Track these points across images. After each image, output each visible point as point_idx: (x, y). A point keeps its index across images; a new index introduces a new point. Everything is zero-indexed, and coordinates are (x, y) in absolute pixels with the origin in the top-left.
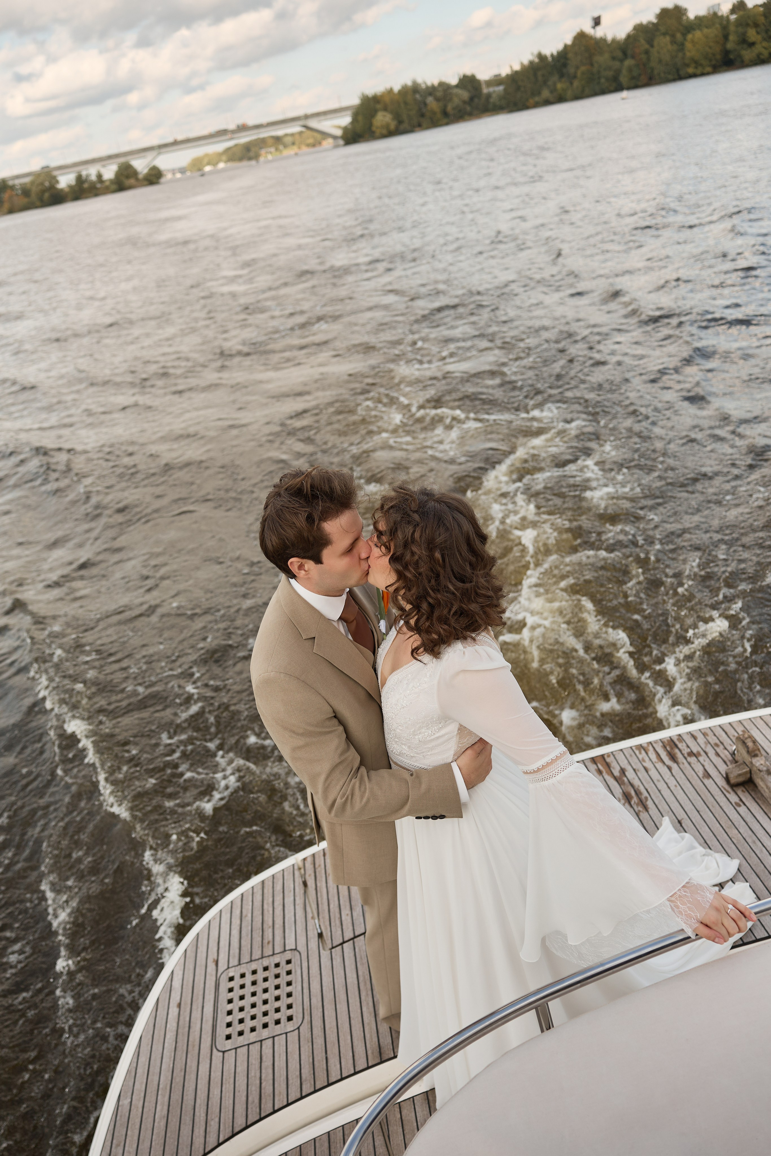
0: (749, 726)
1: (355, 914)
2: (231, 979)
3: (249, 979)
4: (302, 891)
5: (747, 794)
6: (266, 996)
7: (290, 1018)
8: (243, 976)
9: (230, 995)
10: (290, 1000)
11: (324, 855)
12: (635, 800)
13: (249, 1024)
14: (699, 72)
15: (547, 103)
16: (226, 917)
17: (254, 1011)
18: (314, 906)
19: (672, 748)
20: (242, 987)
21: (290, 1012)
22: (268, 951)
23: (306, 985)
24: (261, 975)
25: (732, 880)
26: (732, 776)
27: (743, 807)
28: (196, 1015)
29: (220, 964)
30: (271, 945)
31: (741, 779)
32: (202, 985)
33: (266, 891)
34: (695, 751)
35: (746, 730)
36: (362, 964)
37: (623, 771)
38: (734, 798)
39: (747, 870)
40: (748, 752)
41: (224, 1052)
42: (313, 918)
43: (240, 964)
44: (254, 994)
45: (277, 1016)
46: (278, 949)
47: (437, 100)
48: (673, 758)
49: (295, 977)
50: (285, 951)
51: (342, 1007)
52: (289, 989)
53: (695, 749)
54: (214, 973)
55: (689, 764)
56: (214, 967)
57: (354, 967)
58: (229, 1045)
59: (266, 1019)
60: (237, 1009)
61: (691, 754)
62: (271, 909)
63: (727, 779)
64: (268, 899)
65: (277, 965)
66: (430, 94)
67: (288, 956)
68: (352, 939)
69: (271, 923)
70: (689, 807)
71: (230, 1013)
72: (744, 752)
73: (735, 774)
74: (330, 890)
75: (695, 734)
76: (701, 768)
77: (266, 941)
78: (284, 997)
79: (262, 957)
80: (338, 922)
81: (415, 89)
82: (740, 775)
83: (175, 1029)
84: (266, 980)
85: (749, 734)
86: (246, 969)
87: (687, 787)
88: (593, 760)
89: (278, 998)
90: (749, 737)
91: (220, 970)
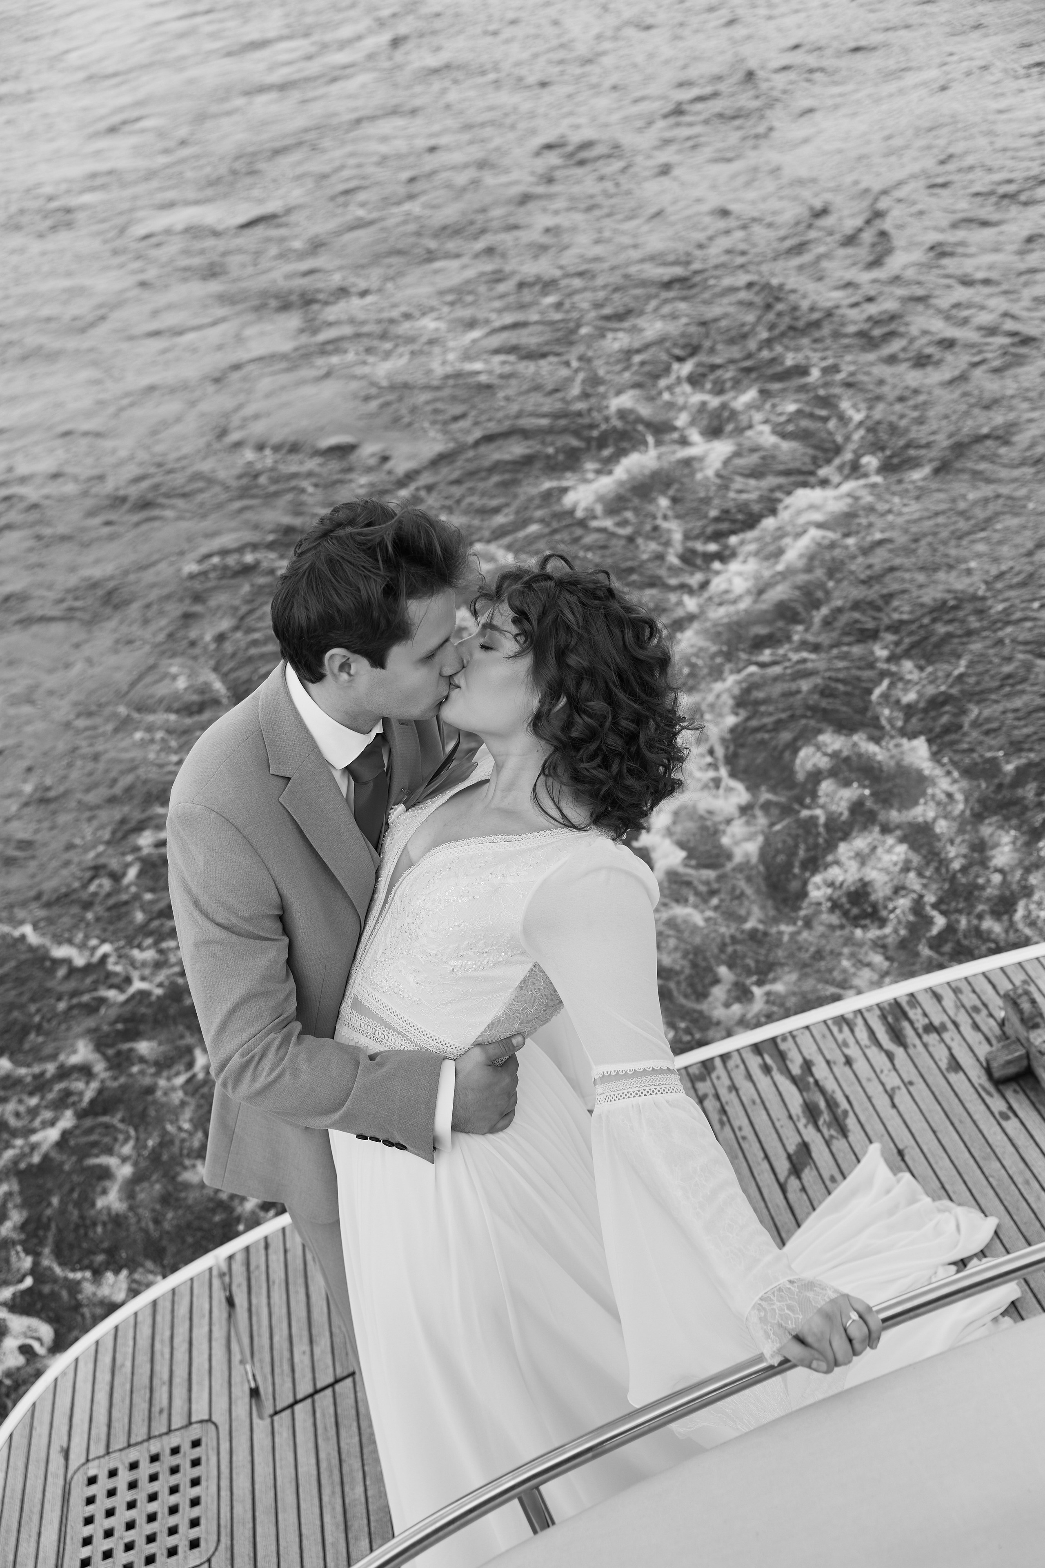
0: (1034, 971)
1: (317, 1351)
2: (92, 1481)
3: (124, 1477)
4: (225, 1315)
5: (1022, 1096)
6: (153, 1507)
7: (194, 1544)
8: (113, 1473)
9: (90, 1510)
10: (195, 1512)
11: (267, 1247)
12: (825, 1117)
16: (85, 1370)
17: (130, 1536)
18: (246, 1341)
19: (897, 1020)
20: (111, 1493)
21: (194, 1533)
22: (160, 1426)
23: (225, 1483)
24: (146, 1469)
26: (994, 1065)
27: (1014, 1120)
28: (27, 1550)
29: (72, 1456)
30: (165, 1416)
31: (1012, 1070)
32: (39, 1495)
33: (159, 1318)
34: (936, 1022)
35: (1029, 980)
36: (327, 1439)
37: (807, 1065)
38: (998, 1104)
39: (1011, 1234)
40: (1022, 1020)
42: (242, 1362)
43: (108, 1453)
44: (131, 1505)
45: (172, 1541)
46: (177, 1422)
48: (898, 1037)
49: (206, 1471)
50: (190, 1423)
51: (288, 1518)
52: (195, 1492)
53: (937, 1018)
54: (61, 1472)
55: (925, 1046)
56: (62, 1461)
57: (311, 1445)
59: (152, 1548)
60: (101, 1534)
61: (930, 1028)
62: (167, 1351)
63: (988, 1071)
64: (164, 1332)
65: (175, 1451)
67: (195, 1432)
68: (311, 1396)
69: (166, 1377)
70: (919, 1125)
71: (87, 1541)
72: (1015, 1019)
73: (1002, 1060)
74: (276, 1310)
75: (939, 991)
76: (946, 1052)
77: (156, 1409)
78: (185, 1506)
79: (149, 1438)
80: (286, 1367)
82: (1009, 1063)
84: (153, 1478)
85: (1032, 989)
86: (119, 1461)
87: (919, 1089)
88: (757, 1048)
89: (173, 1510)
90: (1027, 993)
91: (73, 1466)
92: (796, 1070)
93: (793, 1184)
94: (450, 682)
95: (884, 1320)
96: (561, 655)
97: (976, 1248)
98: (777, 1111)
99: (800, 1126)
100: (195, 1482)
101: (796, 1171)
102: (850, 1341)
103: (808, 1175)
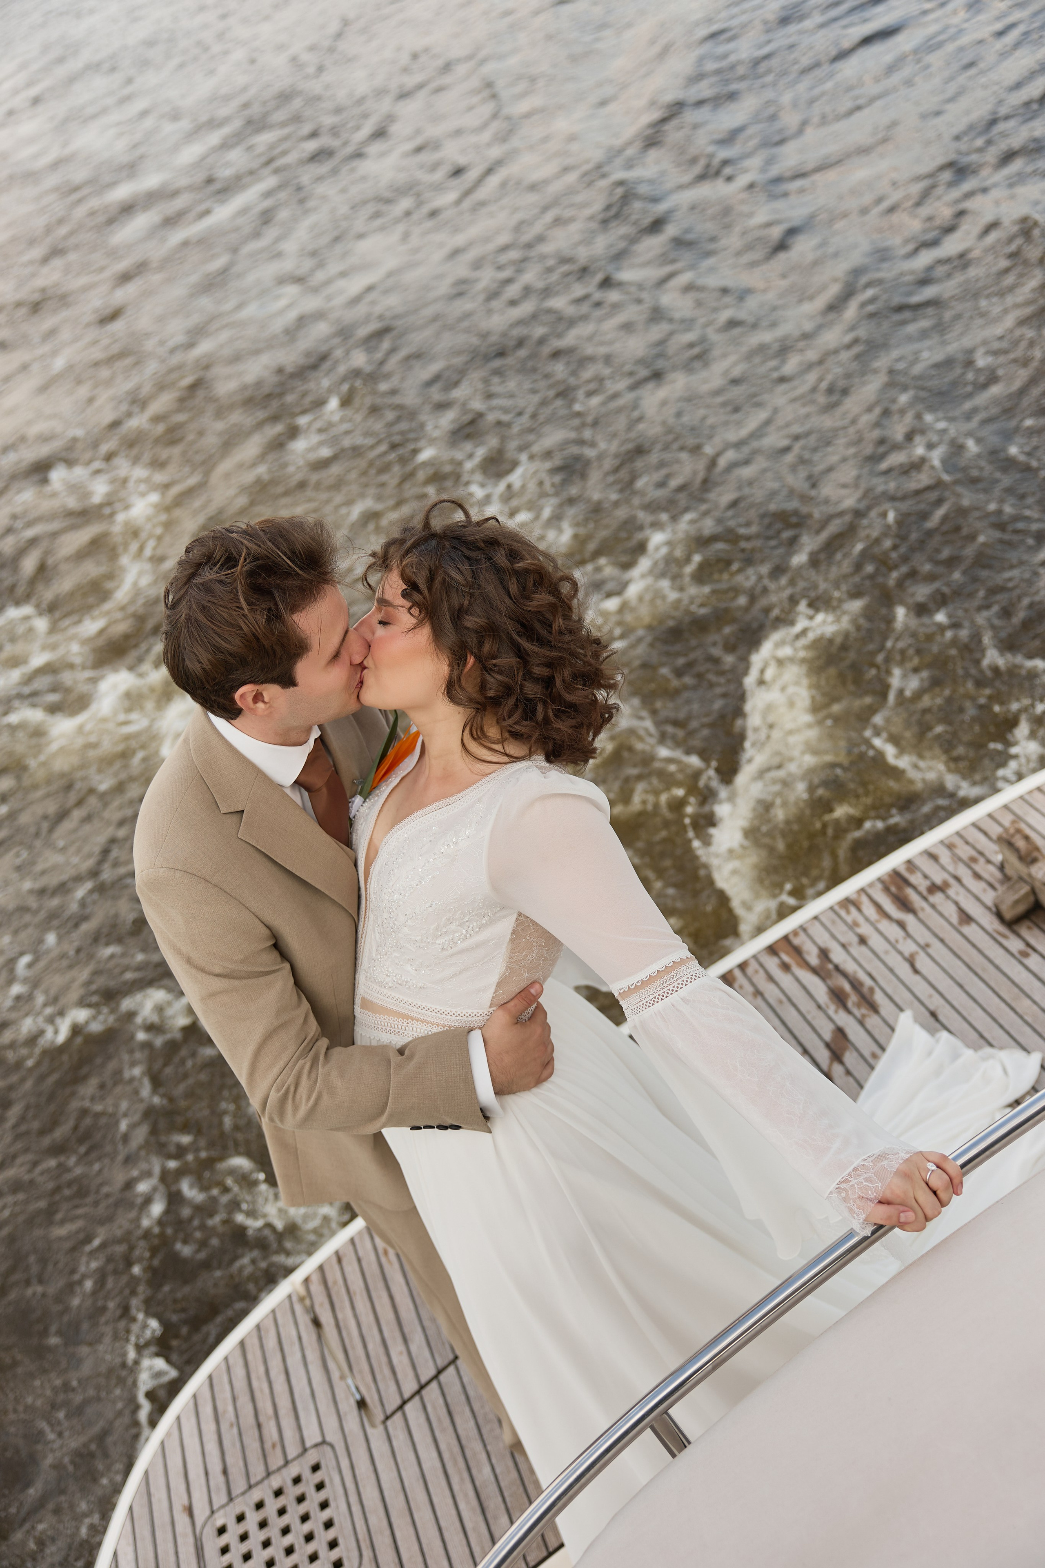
0: (1020, 809)
1: (413, 1348)
2: (222, 1530)
3: (253, 1519)
4: (314, 1337)
5: (1036, 931)
6: (288, 1540)
7: (338, 1564)
8: (240, 1518)
9: (227, 1559)
10: (331, 1534)
11: (339, 1260)
12: (853, 999)
16: (189, 1426)
18: (341, 1356)
19: (900, 888)
20: (244, 1537)
21: (335, 1554)
22: (276, 1460)
23: (353, 1499)
24: (272, 1506)
26: (1004, 908)
27: (1032, 954)
29: (196, 1512)
30: (278, 1449)
31: (1021, 909)
32: (172, 1559)
33: (250, 1357)
34: (938, 881)
35: (1018, 818)
36: (443, 1430)
37: (824, 953)
38: (1015, 944)
40: (1021, 858)
42: (343, 1377)
43: (231, 1499)
44: (266, 1544)
46: (292, 1452)
48: (905, 905)
49: (332, 1491)
50: (305, 1450)
51: (424, 1516)
52: (326, 1514)
53: (938, 878)
54: (189, 1530)
55: (933, 906)
56: (187, 1520)
57: (429, 1440)
61: (934, 888)
62: (265, 1386)
63: (999, 915)
64: (258, 1369)
65: (297, 1480)
67: (312, 1457)
68: (418, 1392)
69: (270, 1411)
70: (944, 984)
72: (1013, 859)
73: (1010, 901)
74: (363, 1319)
75: (934, 851)
76: (954, 908)
77: (268, 1446)
78: (319, 1531)
79: (268, 1474)
80: (387, 1371)
82: (1017, 902)
84: (282, 1512)
85: (1023, 826)
86: (244, 1504)
87: (937, 949)
88: (772, 950)
89: (309, 1538)
90: (1019, 831)
91: (199, 1521)
93: (837, 1070)
95: (963, 1166)
98: (806, 1005)
99: (829, 1012)
100: (324, 1505)
101: (837, 1056)
102: (935, 1193)
103: (849, 1058)
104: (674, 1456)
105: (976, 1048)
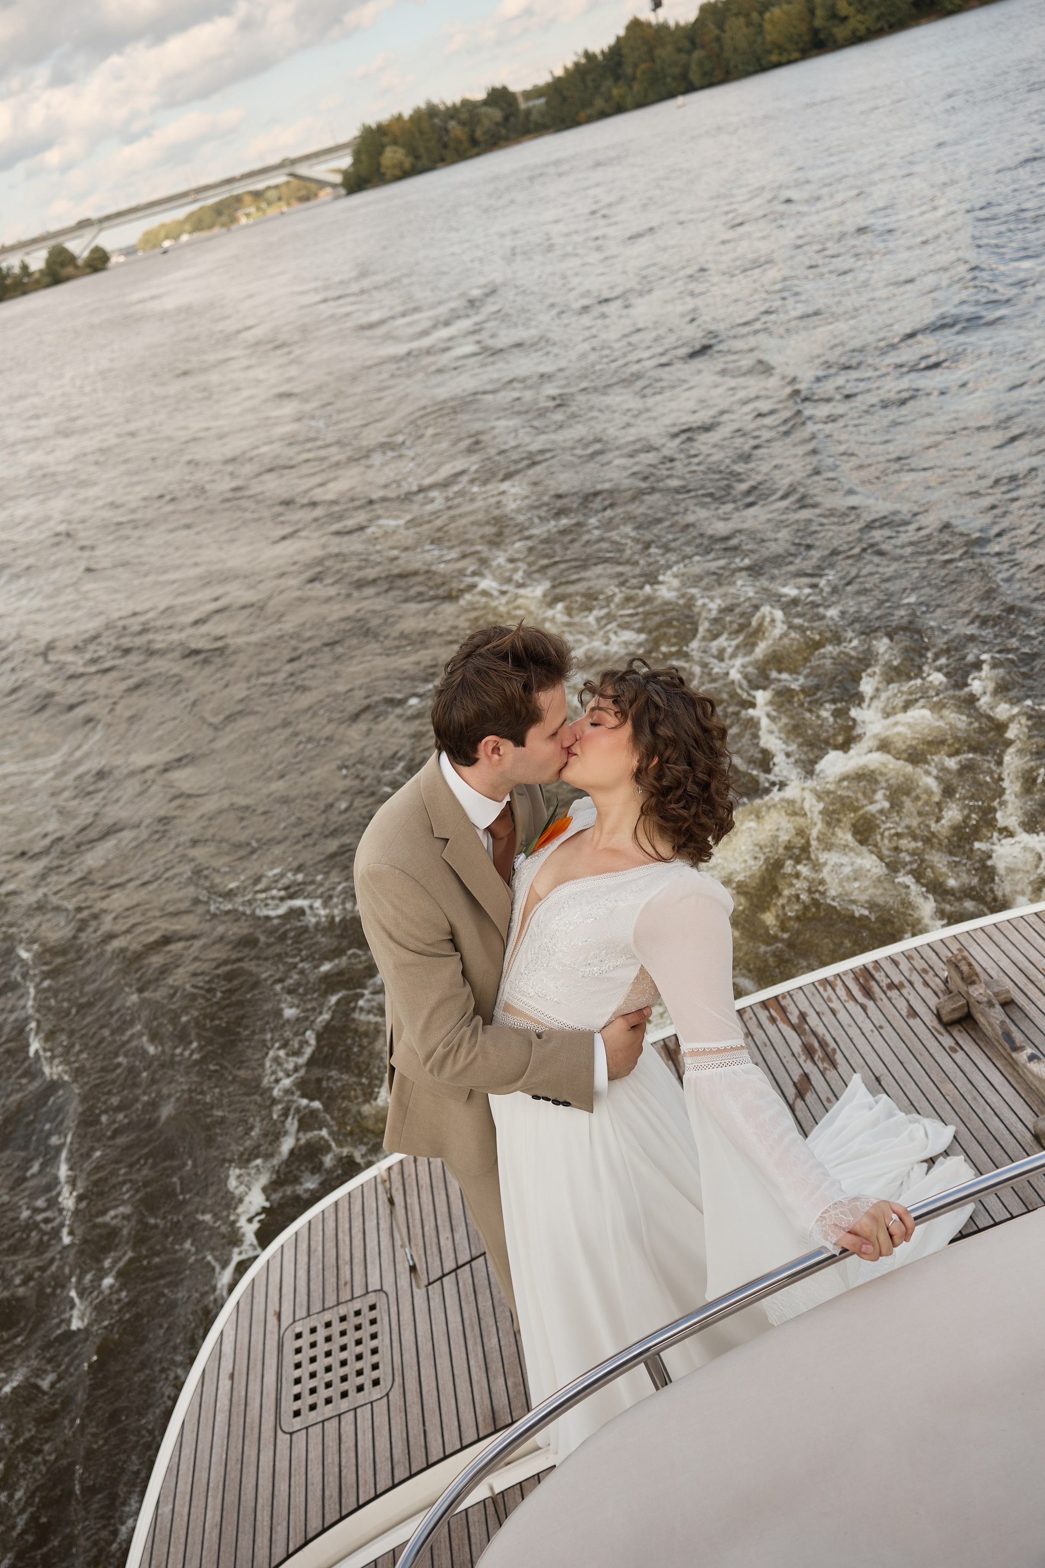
0: (966, 941)
1: (457, 1237)
2: (299, 1336)
3: (322, 1333)
4: (388, 1210)
5: (965, 1035)
6: (344, 1355)
7: (376, 1382)
8: (313, 1330)
9: (298, 1358)
10: (375, 1359)
12: (819, 1054)
13: (323, 1393)
14: (784, 58)
15: (603, 115)
16: (289, 1254)
17: (329, 1377)
18: (404, 1230)
19: (866, 980)
20: (313, 1345)
21: (375, 1374)
22: (345, 1295)
23: (395, 1337)
24: (337, 1327)
25: (946, 1153)
26: (943, 1012)
27: (961, 1052)
28: (255, 1387)
29: (283, 1318)
30: (349, 1287)
31: (956, 1015)
32: (261, 1347)
33: (340, 1215)
34: (896, 982)
35: (963, 948)
36: (468, 1303)
37: (803, 1016)
38: (947, 1041)
39: (966, 1138)
40: (963, 979)
41: (291, 1434)
42: (402, 1246)
43: (309, 1315)
44: (328, 1354)
45: (359, 1380)
46: (358, 1291)
47: (463, 123)
48: (868, 993)
49: (382, 1328)
50: (367, 1293)
51: (443, 1363)
52: (374, 1343)
53: (897, 979)
54: (276, 1330)
55: (889, 999)
56: (276, 1322)
57: (457, 1307)
58: (298, 1423)
59: (345, 1386)
60: (307, 1375)
61: (892, 986)
62: (347, 1239)
63: (938, 1016)
64: (344, 1225)
65: (358, 1313)
66: (452, 117)
67: (371, 1299)
68: (455, 1270)
69: (348, 1258)
70: (889, 1058)
71: (298, 1381)
72: (957, 978)
73: (949, 1008)
74: (424, 1207)
75: (896, 958)
76: (905, 1003)
77: (342, 1282)
78: (367, 1354)
79: (338, 1304)
80: (434, 1250)
81: (432, 112)
82: (954, 1010)
83: (227, 1408)
84: (343, 1333)
85: (966, 954)
86: (318, 1321)
87: (888, 1031)
88: (764, 1004)
89: (359, 1357)
90: (964, 958)
91: (284, 1325)
92: (795, 1020)
93: (799, 1104)
94: (569, 752)
96: (653, 727)
97: (941, 1148)
98: (784, 1051)
99: (801, 1061)
100: (374, 1336)
101: (801, 1095)
102: (891, 1236)
103: (810, 1097)
104: (657, 1388)
105: (907, 1112)
